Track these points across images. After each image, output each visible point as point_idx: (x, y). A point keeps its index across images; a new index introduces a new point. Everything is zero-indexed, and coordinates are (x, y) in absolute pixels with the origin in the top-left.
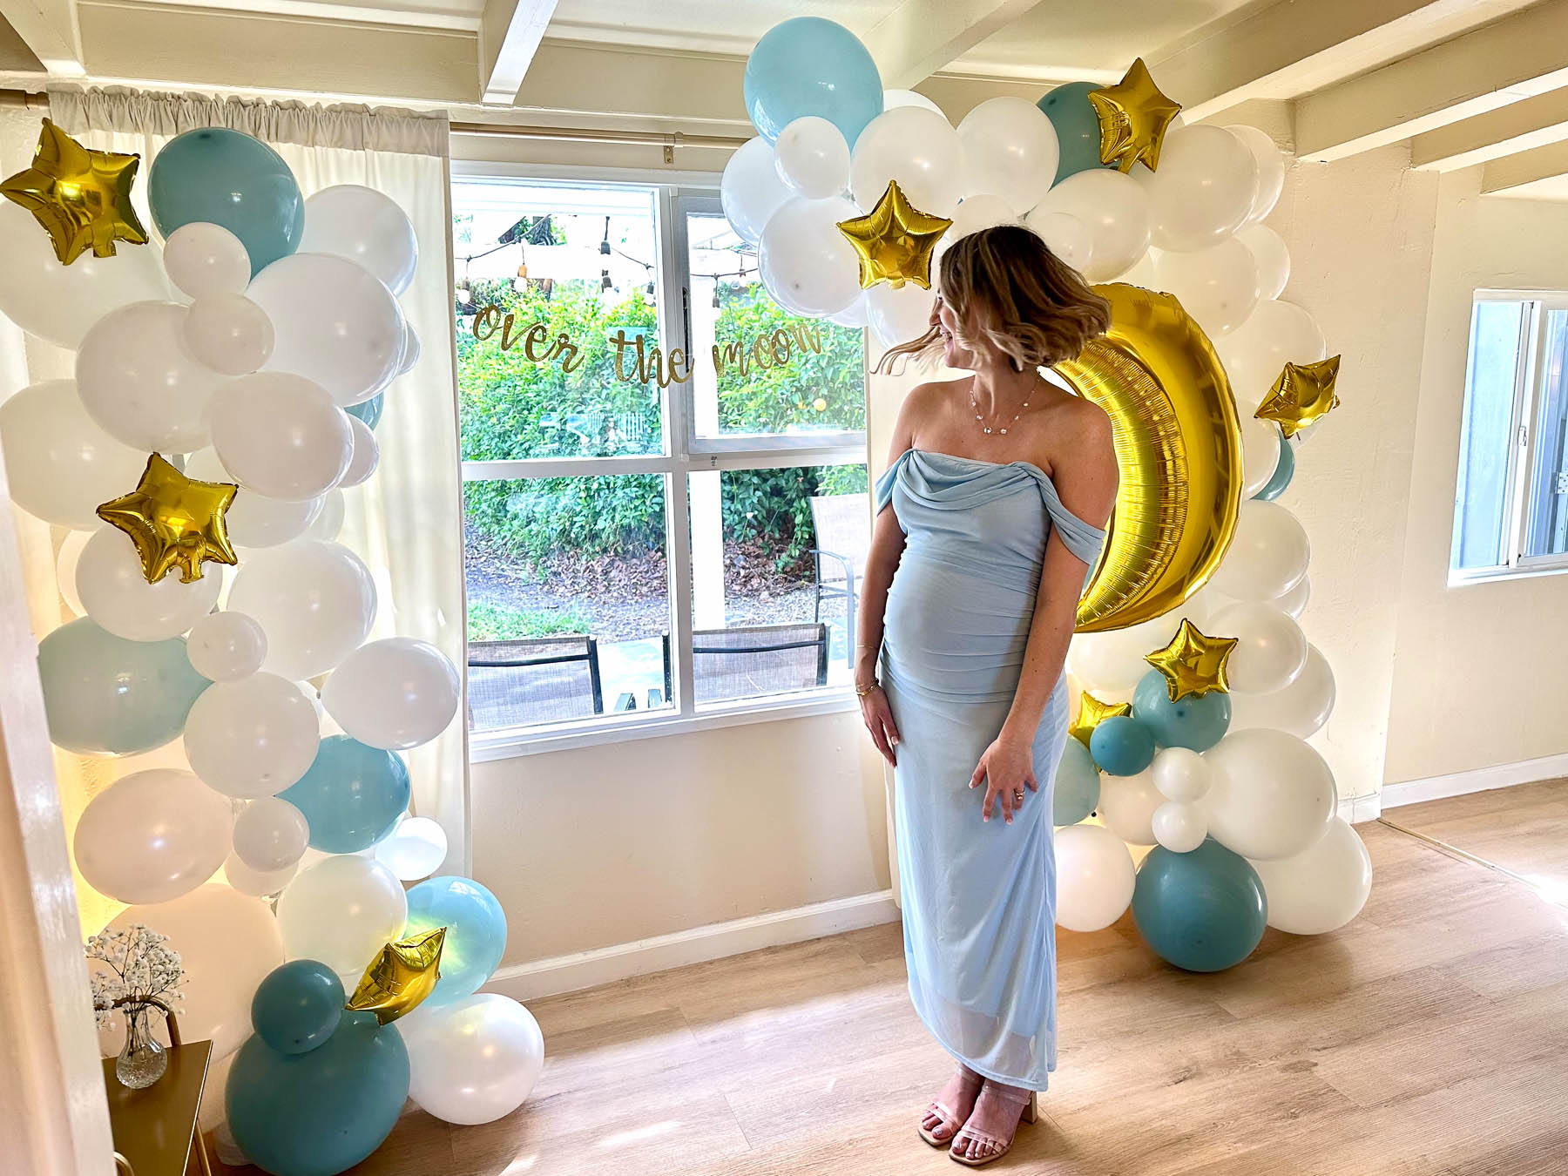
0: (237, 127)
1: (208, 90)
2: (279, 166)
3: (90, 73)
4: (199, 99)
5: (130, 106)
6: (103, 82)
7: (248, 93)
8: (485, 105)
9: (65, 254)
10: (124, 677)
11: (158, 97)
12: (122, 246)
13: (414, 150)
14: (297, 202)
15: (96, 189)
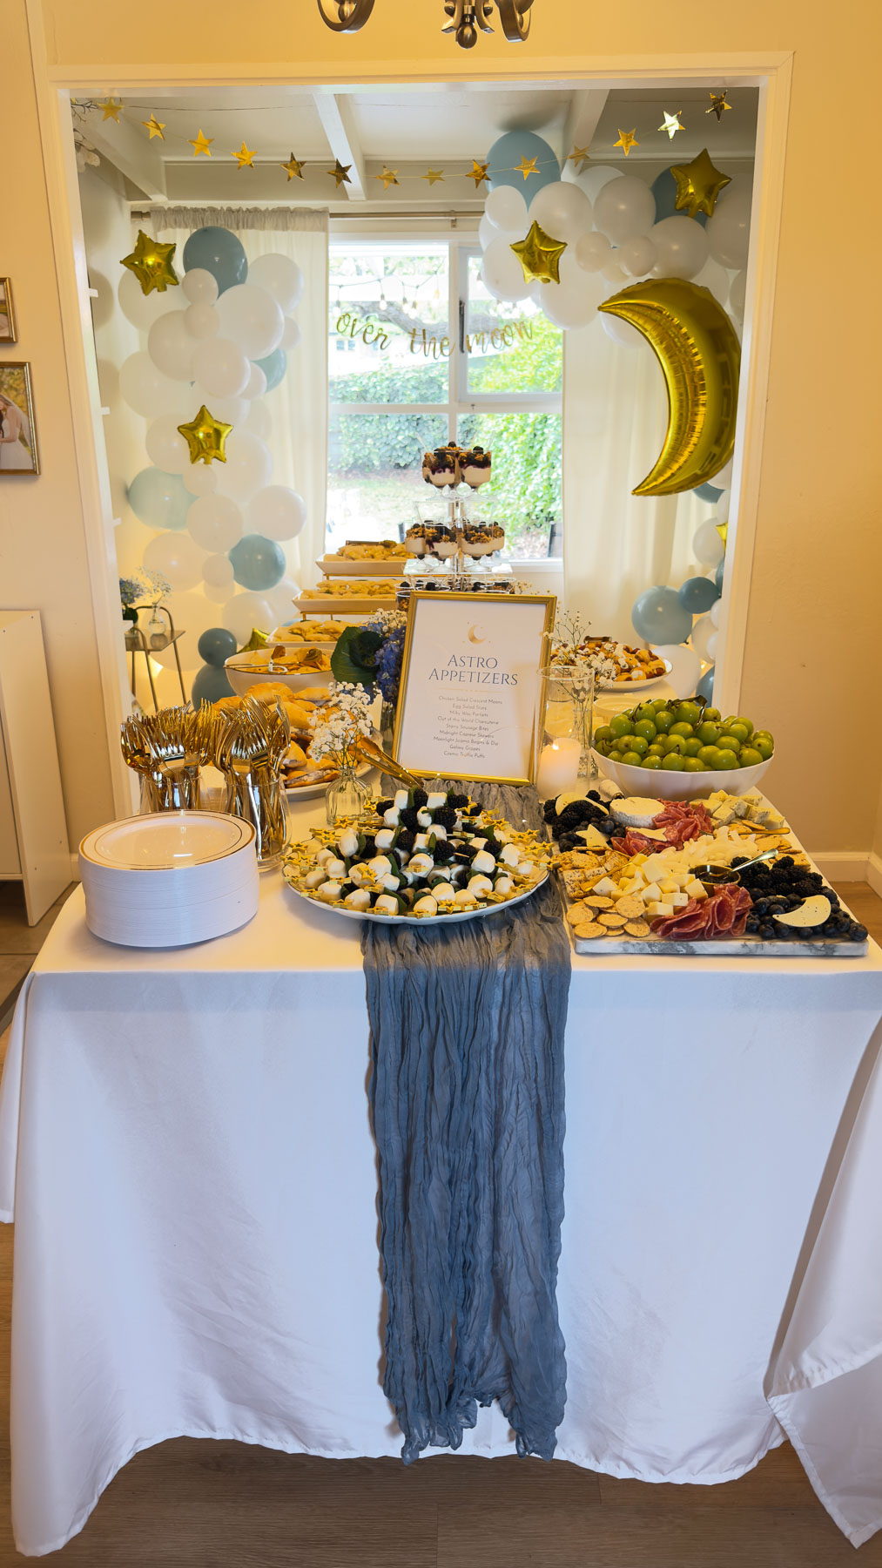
3: (170, 198)
4: (213, 210)
5: (183, 216)
6: (174, 204)
8: (346, 202)
9: (146, 291)
11: (195, 210)
12: (169, 286)
13: (312, 229)
14: (243, 260)
15: (160, 261)
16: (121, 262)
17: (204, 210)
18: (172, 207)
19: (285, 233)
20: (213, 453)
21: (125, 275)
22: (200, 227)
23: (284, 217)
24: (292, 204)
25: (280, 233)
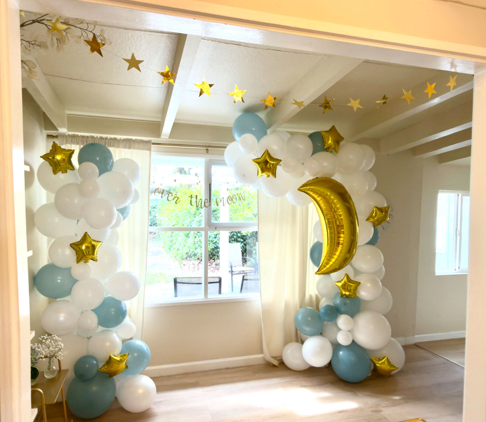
0: (101, 143)
1: (95, 135)
2: (109, 152)
3: (69, 131)
4: (92, 137)
5: (77, 139)
7: (104, 136)
8: (161, 139)
9: (55, 172)
10: (60, 278)
11: (83, 137)
12: (68, 171)
13: (143, 149)
14: (112, 160)
15: (64, 157)
16: (41, 157)
17: (88, 137)
18: (70, 134)
19: (130, 150)
20: (90, 257)
21: (43, 164)
22: (85, 144)
23: (129, 144)
24: (134, 138)
25: (126, 150)
